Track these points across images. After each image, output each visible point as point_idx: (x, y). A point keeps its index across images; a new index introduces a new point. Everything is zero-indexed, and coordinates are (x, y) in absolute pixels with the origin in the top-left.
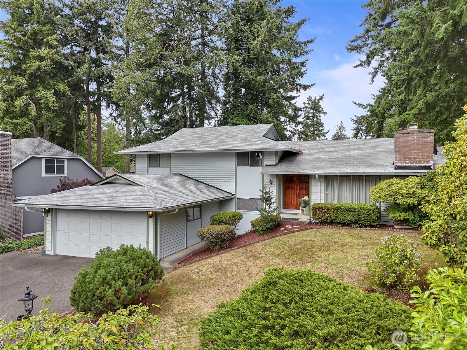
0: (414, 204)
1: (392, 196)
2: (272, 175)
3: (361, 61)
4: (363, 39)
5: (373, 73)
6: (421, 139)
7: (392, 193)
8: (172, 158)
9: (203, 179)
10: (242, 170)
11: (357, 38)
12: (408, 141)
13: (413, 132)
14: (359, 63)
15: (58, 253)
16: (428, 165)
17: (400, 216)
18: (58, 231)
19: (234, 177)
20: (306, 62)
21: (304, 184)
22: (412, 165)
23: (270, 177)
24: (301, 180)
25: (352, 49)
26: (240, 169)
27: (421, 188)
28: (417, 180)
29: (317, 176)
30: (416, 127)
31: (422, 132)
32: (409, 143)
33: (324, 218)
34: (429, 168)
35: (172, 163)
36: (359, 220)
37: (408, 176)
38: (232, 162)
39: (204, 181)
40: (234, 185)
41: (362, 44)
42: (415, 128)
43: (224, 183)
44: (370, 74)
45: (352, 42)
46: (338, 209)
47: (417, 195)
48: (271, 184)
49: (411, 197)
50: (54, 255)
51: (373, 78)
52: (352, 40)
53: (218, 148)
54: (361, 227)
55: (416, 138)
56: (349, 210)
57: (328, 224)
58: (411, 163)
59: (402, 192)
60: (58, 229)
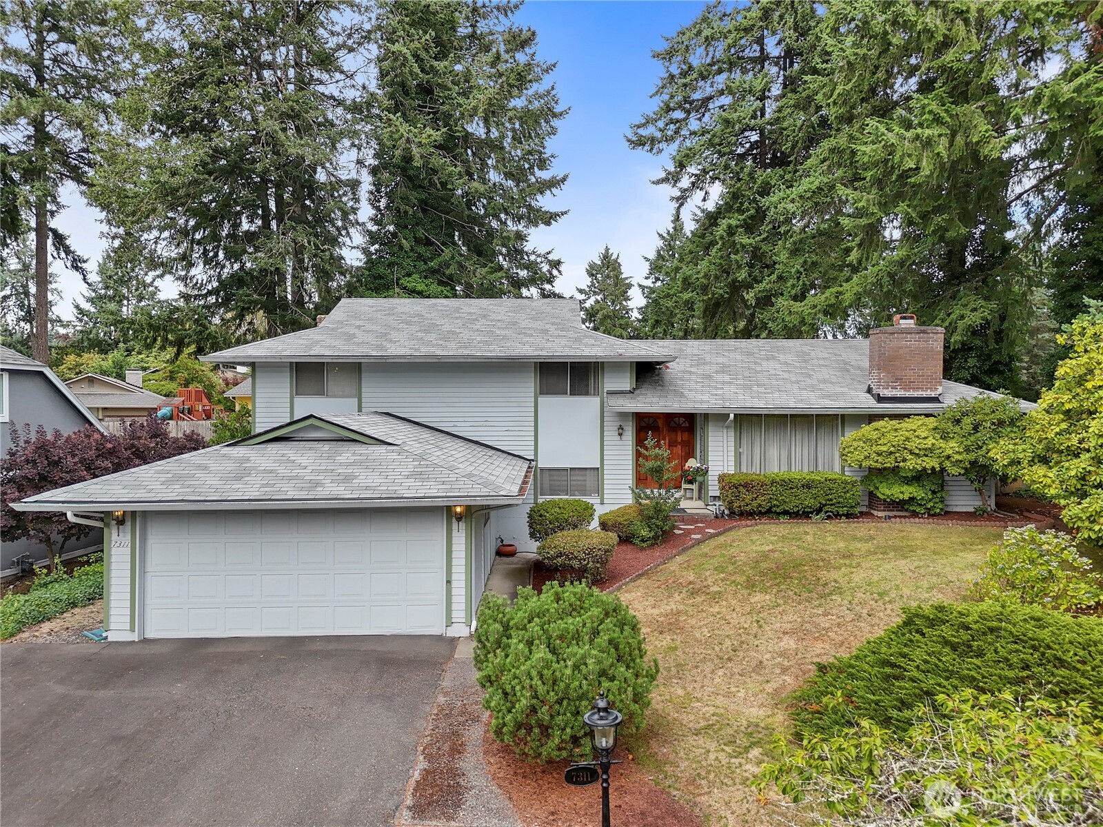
0: (933, 468)
1: (891, 453)
2: (623, 415)
3: (666, 170)
4: (661, 124)
5: (678, 199)
6: (923, 345)
7: (892, 449)
8: (363, 375)
9: (452, 424)
10: (549, 403)
11: (648, 122)
12: (901, 348)
13: (907, 331)
14: (663, 175)
15: (150, 634)
16: (933, 394)
17: (902, 493)
18: (149, 576)
19: (533, 419)
20: (552, 159)
21: (679, 434)
22: (908, 394)
23: (616, 419)
24: (672, 424)
25: (639, 142)
26: (546, 402)
27: (941, 438)
28: (932, 422)
29: (732, 416)
30: (912, 321)
31: (924, 332)
32: (901, 352)
33: (755, 504)
34: (936, 400)
35: (363, 385)
36: (825, 505)
37: (908, 416)
38: (528, 386)
39: (456, 429)
40: (533, 438)
41: (658, 135)
42: (910, 323)
43: (507, 434)
44: (672, 199)
45: (639, 127)
46: (787, 484)
47: (938, 451)
48: (620, 435)
49: (927, 456)
50: (140, 642)
51: (679, 208)
52: (637, 123)
53: (495, 350)
54: (829, 517)
55: (913, 342)
56: (808, 486)
57: (761, 514)
58: (905, 389)
59: (909, 445)
60: (149, 568)
